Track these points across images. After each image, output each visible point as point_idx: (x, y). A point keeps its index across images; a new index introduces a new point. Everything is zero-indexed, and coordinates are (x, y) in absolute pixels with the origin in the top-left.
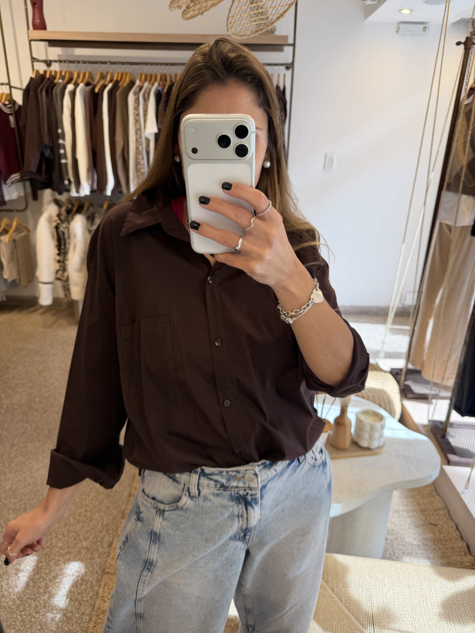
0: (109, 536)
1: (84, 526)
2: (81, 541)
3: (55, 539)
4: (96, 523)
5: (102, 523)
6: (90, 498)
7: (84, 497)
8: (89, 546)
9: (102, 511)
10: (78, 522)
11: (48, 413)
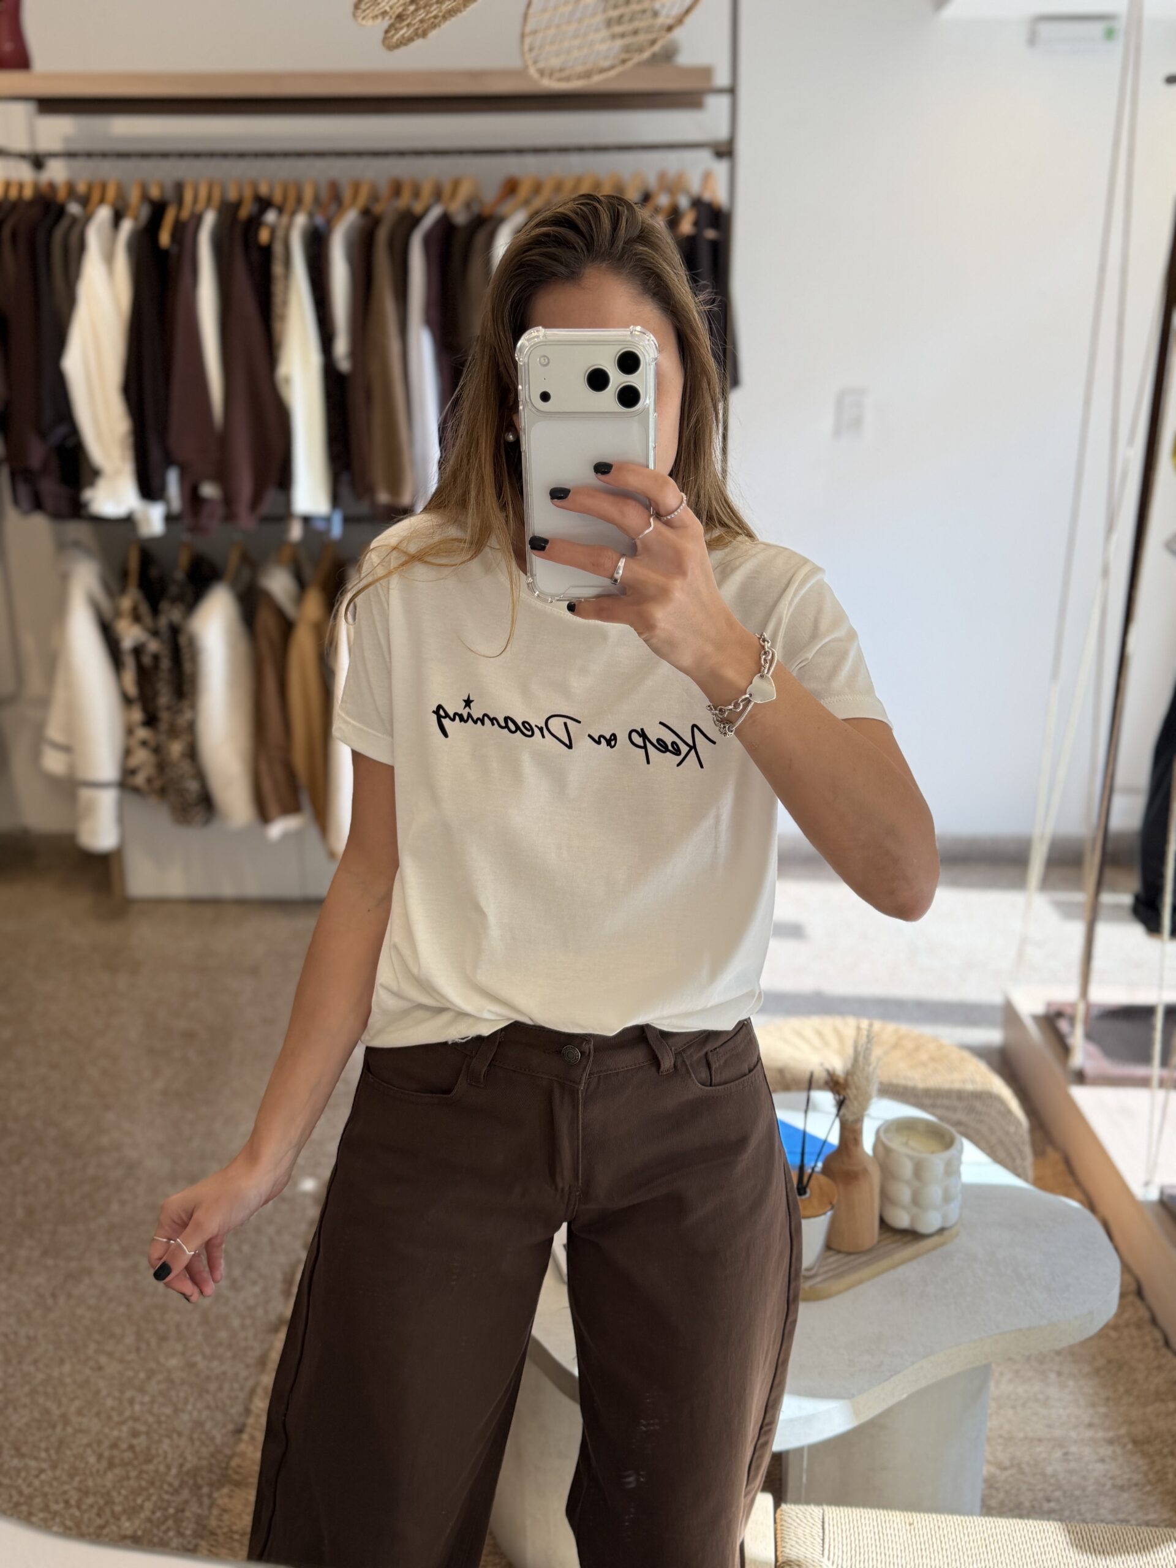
0: (201, 1504)
1: (128, 1478)
2: (118, 1519)
3: (42, 1515)
4: (162, 1468)
5: (181, 1465)
6: (147, 1399)
7: (129, 1394)
8: (139, 1533)
9: (180, 1434)
10: (111, 1465)
11: (26, 1161)
